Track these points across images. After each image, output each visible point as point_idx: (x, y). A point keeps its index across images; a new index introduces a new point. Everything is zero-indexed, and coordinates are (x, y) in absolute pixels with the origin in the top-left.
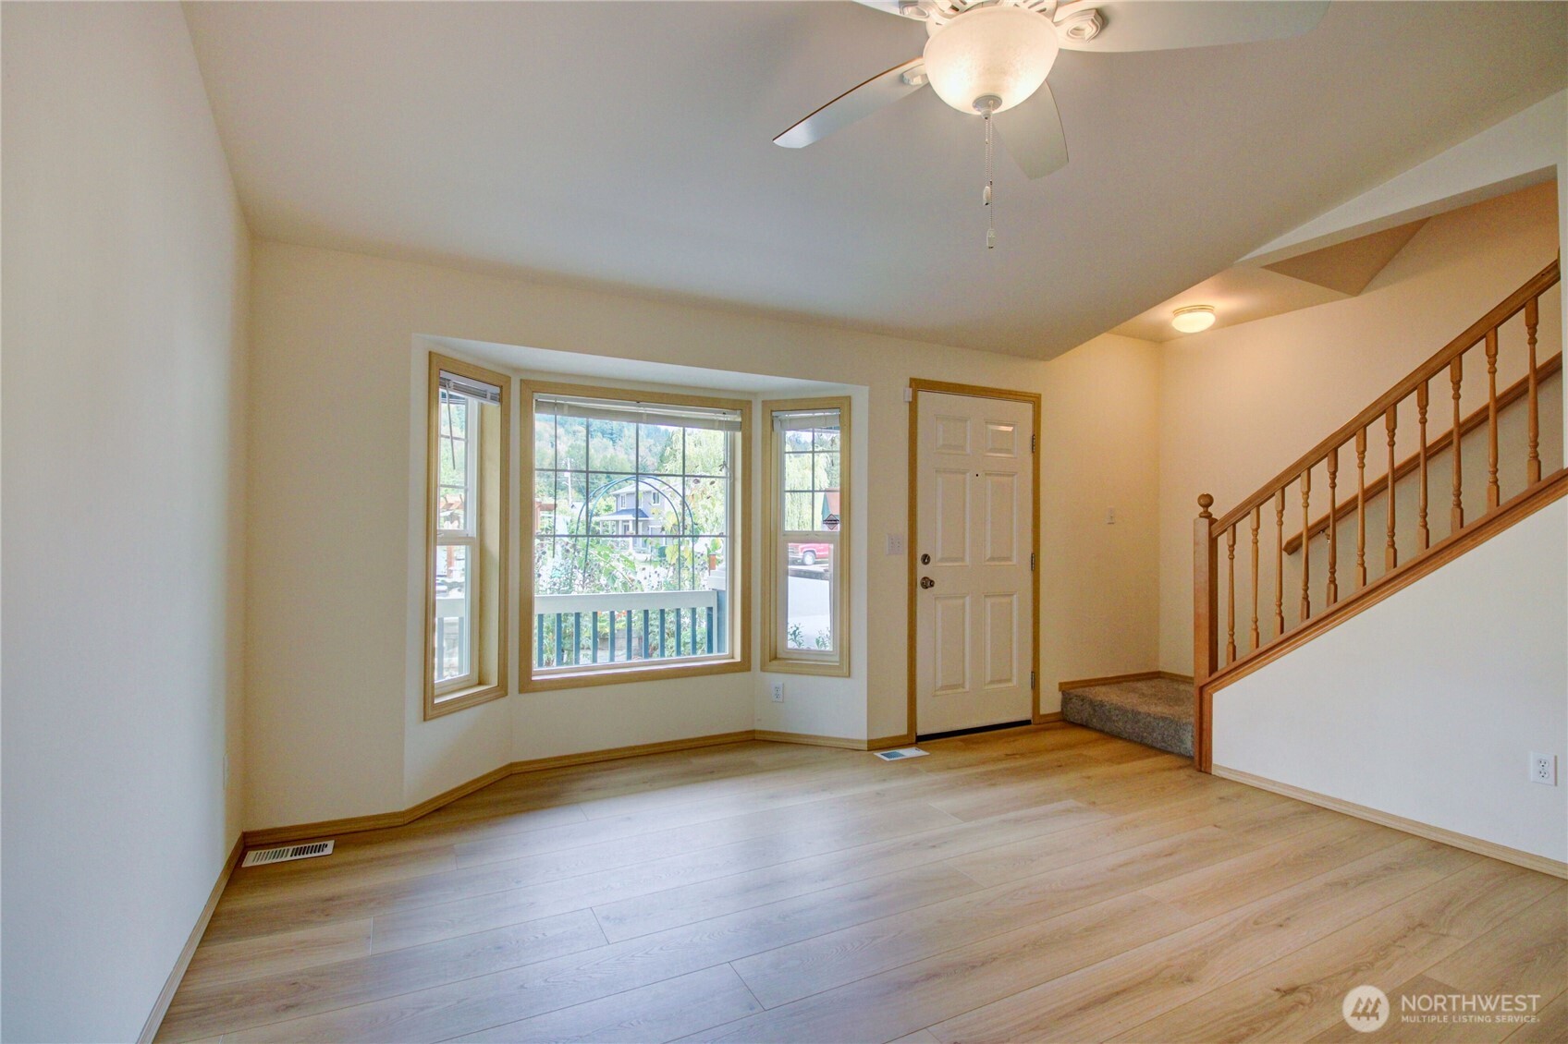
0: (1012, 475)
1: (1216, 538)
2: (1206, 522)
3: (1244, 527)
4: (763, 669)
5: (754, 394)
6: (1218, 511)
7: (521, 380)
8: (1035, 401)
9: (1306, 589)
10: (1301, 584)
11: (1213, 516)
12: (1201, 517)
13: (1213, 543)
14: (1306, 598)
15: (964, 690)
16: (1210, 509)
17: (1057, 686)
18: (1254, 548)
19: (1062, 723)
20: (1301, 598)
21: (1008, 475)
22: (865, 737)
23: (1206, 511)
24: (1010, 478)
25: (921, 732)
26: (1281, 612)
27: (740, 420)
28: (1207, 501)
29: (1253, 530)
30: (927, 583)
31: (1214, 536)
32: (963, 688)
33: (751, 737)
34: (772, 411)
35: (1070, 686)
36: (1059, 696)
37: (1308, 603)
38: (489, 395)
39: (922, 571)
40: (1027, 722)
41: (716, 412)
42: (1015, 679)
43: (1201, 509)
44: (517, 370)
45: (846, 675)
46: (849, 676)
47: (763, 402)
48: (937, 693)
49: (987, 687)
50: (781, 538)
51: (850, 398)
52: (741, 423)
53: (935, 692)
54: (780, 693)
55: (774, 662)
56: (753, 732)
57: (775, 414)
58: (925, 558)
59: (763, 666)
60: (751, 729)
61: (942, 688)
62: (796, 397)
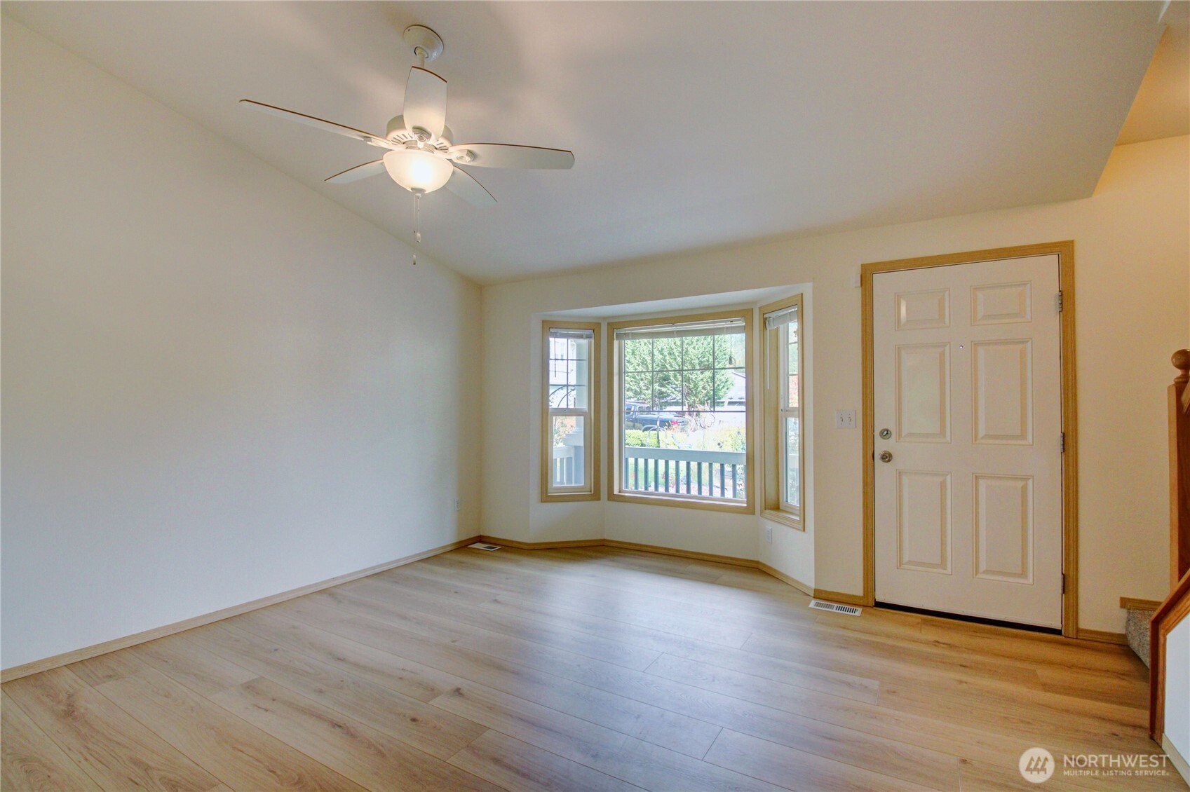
0: (1025, 342)
4: (761, 515)
5: (754, 302)
7: (608, 324)
8: (1064, 251)
15: (944, 572)
17: (1117, 600)
21: (1018, 342)
22: (813, 586)
24: (1018, 347)
25: (879, 598)
27: (744, 324)
30: (887, 457)
32: (943, 569)
33: (754, 565)
34: (764, 314)
36: (1120, 614)
38: (584, 336)
39: (881, 446)
40: (1058, 632)
41: (726, 322)
42: (1030, 575)
44: (605, 318)
45: (802, 529)
46: (804, 530)
47: (760, 308)
48: (903, 566)
49: (980, 576)
50: (780, 412)
51: (802, 294)
52: (745, 326)
53: (900, 566)
54: (770, 535)
55: (767, 511)
56: (758, 562)
57: (765, 316)
58: (886, 434)
59: (761, 512)
60: (756, 559)
61: (910, 562)
62: (775, 301)
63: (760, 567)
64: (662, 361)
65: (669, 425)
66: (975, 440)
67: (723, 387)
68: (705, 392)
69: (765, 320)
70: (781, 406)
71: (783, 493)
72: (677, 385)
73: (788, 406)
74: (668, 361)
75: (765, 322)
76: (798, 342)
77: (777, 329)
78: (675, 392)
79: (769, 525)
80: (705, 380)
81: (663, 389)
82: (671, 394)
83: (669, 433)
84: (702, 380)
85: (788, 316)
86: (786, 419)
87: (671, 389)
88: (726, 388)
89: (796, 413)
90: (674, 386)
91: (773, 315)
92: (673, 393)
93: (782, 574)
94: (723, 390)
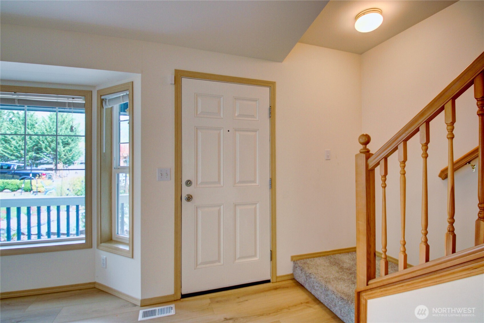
0: (255, 131)
1: (373, 170)
2: (364, 156)
3: (394, 160)
4: (97, 248)
5: (94, 87)
6: (373, 147)
8: (271, 85)
9: (452, 221)
10: (446, 217)
11: (371, 152)
12: (361, 152)
13: (370, 173)
14: (452, 231)
15: (220, 264)
16: (368, 146)
17: (290, 259)
18: (402, 179)
19: (291, 281)
20: (446, 231)
21: (253, 131)
22: (140, 297)
23: (365, 148)
24: (253, 133)
25: (184, 292)
26: (426, 240)
27: (84, 102)
28: (366, 140)
29: (401, 163)
30: (190, 198)
31: (370, 167)
32: (220, 262)
33: (92, 286)
34: (101, 96)
35: (298, 258)
36: (291, 264)
37: (454, 236)
39: (186, 191)
40: (267, 282)
41: (68, 98)
42: (258, 255)
43: (362, 147)
45: (131, 257)
46: (133, 257)
47: (98, 91)
48: (198, 267)
49: (237, 261)
50: (113, 170)
51: (133, 82)
52: (85, 103)
53: (196, 267)
54: (105, 263)
55: (103, 244)
56: (94, 283)
57: (102, 97)
58: (189, 183)
59: (98, 245)
60: (93, 281)
61: (202, 263)
62: (111, 86)
63: (97, 286)
64: (37, 139)
65: (40, 176)
66: (235, 184)
67: (77, 155)
68: (65, 157)
69: (102, 100)
70: (114, 165)
71: (115, 229)
72: (47, 153)
73: (119, 165)
74: (41, 140)
75: (102, 101)
76: (129, 120)
77: (112, 109)
78: (46, 157)
79: (104, 255)
80: (65, 151)
81: (38, 156)
82: (43, 158)
83: (39, 180)
84: (64, 151)
85: (121, 98)
86: (118, 174)
87: (43, 155)
88: (78, 156)
89: (128, 170)
90: (46, 154)
91: (108, 97)
92: (44, 157)
93: (115, 291)
94: (77, 157)
